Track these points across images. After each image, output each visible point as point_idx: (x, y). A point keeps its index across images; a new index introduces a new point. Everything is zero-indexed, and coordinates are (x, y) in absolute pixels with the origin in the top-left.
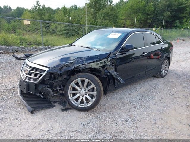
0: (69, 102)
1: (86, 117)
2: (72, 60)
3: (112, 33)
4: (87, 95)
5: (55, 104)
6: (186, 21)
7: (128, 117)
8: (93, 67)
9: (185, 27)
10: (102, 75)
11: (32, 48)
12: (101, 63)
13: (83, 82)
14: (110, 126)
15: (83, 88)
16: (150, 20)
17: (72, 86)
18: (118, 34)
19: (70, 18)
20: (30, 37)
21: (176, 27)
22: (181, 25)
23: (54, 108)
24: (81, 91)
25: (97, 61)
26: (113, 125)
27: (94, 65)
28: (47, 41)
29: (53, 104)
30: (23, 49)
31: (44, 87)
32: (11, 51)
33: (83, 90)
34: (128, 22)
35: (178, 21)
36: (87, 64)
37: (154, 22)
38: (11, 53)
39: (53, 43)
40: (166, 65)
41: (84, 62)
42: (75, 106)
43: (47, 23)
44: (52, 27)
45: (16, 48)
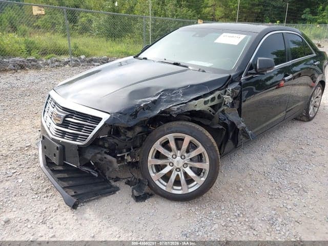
0: (150, 183)
1: (188, 213)
2: (154, 96)
3: (224, 34)
4: (188, 168)
5: (117, 184)
6: (323, 10)
7: (274, 212)
8: (197, 109)
9: (321, 20)
10: (214, 125)
11: (49, 61)
12: (213, 99)
13: (179, 141)
14: (244, 236)
15: (179, 153)
16: (259, 7)
17: (155, 149)
18: (237, 35)
19: (117, 3)
20: (43, 39)
21: (304, 21)
22: (313, 17)
23: (117, 193)
24: (175, 161)
25: (205, 96)
26: (248, 234)
27: (200, 105)
28: (76, 47)
29: (113, 183)
30: (33, 63)
31: (98, 153)
32: (11, 66)
33: (178, 158)
34: (217, 11)
35: (308, 9)
36: (186, 103)
37: (265, 10)
38: (11, 70)
39: (87, 50)
40: (317, 97)
41: (179, 99)
42: (163, 190)
43: (73, 13)
44: (82, 20)
45: (20, 61)
